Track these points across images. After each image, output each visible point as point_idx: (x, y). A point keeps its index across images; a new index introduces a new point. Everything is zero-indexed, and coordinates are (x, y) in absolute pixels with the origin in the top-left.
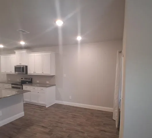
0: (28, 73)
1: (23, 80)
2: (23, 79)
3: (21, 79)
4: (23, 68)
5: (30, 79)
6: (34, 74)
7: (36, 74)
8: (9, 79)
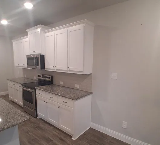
0: (46, 67)
1: (41, 78)
2: (40, 76)
3: (38, 76)
4: (37, 58)
5: (49, 78)
6: (55, 70)
7: (57, 70)
8: (25, 76)
